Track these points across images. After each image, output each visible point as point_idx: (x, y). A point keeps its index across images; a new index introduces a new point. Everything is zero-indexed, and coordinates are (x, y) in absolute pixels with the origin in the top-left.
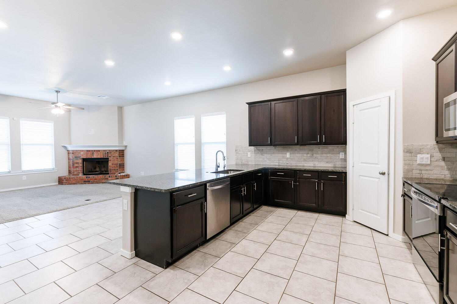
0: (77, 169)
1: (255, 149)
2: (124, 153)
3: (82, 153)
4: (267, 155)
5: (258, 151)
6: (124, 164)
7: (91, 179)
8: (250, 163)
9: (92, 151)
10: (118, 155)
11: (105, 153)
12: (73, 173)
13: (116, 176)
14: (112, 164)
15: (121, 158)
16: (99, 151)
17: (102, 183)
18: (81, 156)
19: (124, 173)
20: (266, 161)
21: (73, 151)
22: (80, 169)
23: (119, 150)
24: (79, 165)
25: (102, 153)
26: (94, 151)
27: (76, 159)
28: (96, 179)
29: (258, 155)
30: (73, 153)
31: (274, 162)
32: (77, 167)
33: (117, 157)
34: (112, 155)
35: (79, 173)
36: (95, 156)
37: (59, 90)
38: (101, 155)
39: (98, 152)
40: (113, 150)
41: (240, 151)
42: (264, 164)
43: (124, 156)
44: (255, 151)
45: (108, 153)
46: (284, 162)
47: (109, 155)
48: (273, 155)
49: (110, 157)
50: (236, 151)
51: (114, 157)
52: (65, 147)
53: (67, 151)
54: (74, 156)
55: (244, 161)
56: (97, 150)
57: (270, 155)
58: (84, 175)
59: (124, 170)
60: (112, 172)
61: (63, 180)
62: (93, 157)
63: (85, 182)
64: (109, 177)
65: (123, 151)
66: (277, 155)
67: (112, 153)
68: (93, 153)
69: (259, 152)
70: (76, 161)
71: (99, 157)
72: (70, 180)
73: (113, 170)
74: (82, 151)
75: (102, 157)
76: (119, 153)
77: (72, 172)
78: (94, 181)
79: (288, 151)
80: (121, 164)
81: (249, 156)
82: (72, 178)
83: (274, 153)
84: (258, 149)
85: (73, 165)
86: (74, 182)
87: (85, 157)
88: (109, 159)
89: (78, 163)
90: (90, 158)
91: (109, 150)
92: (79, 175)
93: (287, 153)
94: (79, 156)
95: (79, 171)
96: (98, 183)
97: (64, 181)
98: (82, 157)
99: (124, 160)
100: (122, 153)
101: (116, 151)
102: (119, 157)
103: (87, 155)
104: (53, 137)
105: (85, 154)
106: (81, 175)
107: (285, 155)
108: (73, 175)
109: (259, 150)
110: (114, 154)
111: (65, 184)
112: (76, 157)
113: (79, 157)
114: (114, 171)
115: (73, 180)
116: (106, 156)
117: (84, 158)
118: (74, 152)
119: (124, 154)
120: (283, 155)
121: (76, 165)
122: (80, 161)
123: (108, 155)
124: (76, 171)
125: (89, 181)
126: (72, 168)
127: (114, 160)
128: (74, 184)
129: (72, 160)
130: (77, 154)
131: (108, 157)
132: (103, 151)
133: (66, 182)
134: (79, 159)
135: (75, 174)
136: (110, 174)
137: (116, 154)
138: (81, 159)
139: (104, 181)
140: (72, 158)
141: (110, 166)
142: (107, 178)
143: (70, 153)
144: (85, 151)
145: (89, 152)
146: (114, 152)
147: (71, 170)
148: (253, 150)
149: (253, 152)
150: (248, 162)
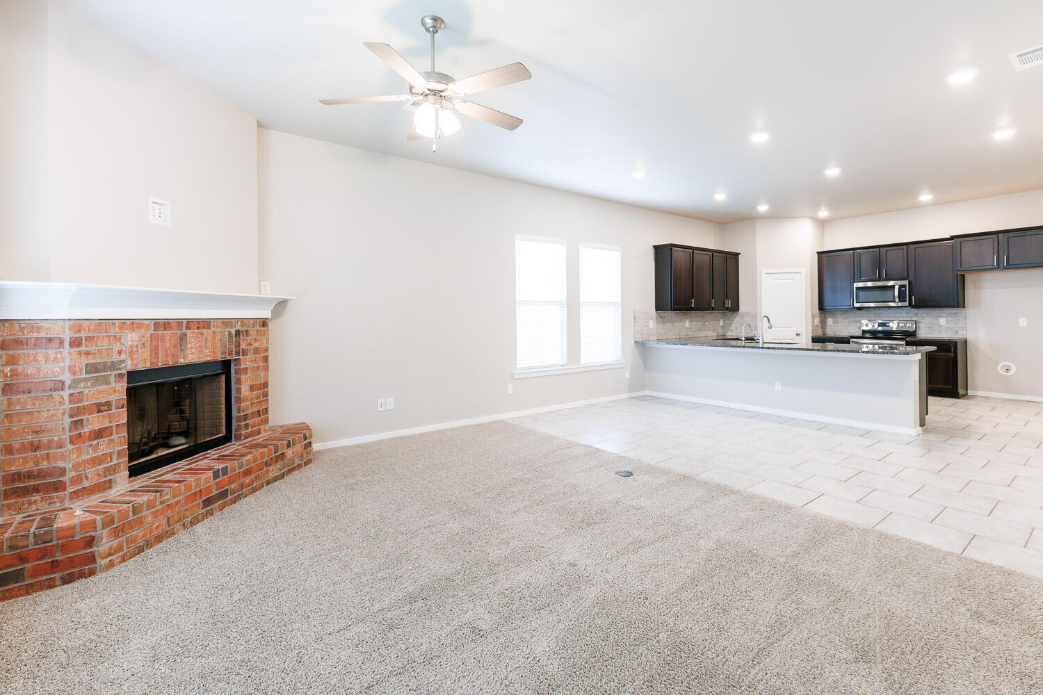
0: (103, 446)
3: (131, 338)
4: (669, 325)
9: (179, 323)
11: (230, 333)
12: (77, 480)
14: (252, 388)
16: (204, 324)
17: (268, 483)
18: (123, 356)
20: (668, 333)
21: (77, 324)
22: (118, 443)
24: (110, 416)
25: (218, 337)
26: (190, 324)
27: (97, 381)
28: (247, 473)
29: (660, 325)
30: (75, 343)
31: (675, 335)
32: (99, 434)
34: (249, 345)
35: (113, 470)
36: (192, 355)
38: (214, 345)
39: (205, 331)
41: (640, 319)
42: (666, 338)
44: (657, 318)
45: (238, 333)
46: (684, 333)
47: (243, 346)
49: (244, 353)
50: (634, 318)
54: (84, 361)
55: (644, 336)
56: (199, 322)
58: (134, 472)
60: (251, 429)
61: (90, 542)
62: (182, 361)
63: (207, 502)
66: (678, 324)
67: (253, 334)
68: (183, 338)
69: (661, 321)
70: (93, 394)
71: (207, 356)
72: (140, 522)
73: (253, 415)
74: (133, 324)
75: (219, 357)
77: (71, 474)
78: (242, 486)
79: (687, 318)
81: (650, 328)
85: (77, 424)
87: (148, 365)
89: (108, 404)
90: (171, 364)
91: (242, 320)
92: (109, 484)
93: (686, 322)
94: (115, 357)
95: (110, 455)
97: (105, 544)
98: (129, 366)
99: (268, 368)
103: (156, 348)
105: (148, 344)
106: (123, 484)
108: (81, 494)
110: (255, 340)
111: (111, 565)
112: (92, 368)
113: (114, 366)
114: (257, 420)
115: (155, 514)
116: (230, 354)
117: (140, 367)
118: (84, 334)
120: (683, 324)
121: (94, 422)
122: (117, 391)
123: (238, 346)
124: (94, 461)
125: (224, 494)
126: (70, 447)
127: (258, 367)
128: (159, 539)
129: (66, 394)
130: (103, 344)
131: (238, 353)
132: (223, 323)
133: (115, 543)
134: (112, 379)
135: (86, 484)
136: (246, 438)
137: (262, 337)
138: (121, 375)
139: (274, 471)
140: (67, 378)
141: (245, 400)
142: (283, 454)
143: (50, 340)
144: (148, 326)
145: (165, 329)
146: (258, 328)
147: (60, 464)
148: (655, 317)
149: (655, 321)
150: (650, 337)
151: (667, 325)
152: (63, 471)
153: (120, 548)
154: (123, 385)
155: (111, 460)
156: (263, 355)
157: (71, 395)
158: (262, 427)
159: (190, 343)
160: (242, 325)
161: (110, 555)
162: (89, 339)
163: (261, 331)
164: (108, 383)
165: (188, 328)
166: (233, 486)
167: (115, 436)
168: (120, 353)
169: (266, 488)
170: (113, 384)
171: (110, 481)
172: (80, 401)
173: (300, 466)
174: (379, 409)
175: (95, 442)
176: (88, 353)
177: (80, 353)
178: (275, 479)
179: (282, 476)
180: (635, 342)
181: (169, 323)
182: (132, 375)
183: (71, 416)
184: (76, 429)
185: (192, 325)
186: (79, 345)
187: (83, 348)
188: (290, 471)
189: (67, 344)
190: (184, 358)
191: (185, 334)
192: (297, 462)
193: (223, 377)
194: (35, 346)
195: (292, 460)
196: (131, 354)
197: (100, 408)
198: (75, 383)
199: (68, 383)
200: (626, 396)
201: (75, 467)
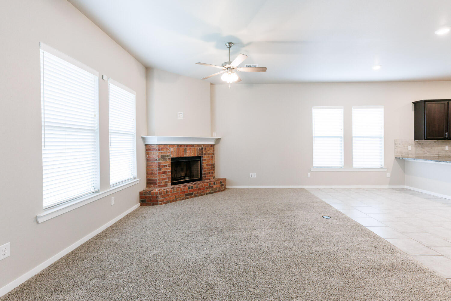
0: (165, 176)
3: (172, 149)
4: (427, 148)
6: (214, 164)
7: (194, 191)
9: (184, 145)
10: (213, 152)
11: (200, 148)
12: (159, 183)
13: (221, 183)
14: (207, 165)
16: (192, 146)
18: (170, 154)
20: (426, 154)
21: (159, 146)
22: (168, 176)
24: (167, 168)
25: (196, 149)
26: (187, 145)
27: (164, 160)
28: (200, 189)
29: (419, 148)
30: (159, 150)
31: (434, 154)
32: (164, 173)
34: (206, 152)
35: (167, 182)
36: (188, 154)
38: (195, 152)
39: (192, 148)
40: (208, 145)
41: (400, 145)
42: (424, 156)
44: (415, 144)
45: (202, 148)
46: (444, 154)
47: (204, 152)
48: (433, 148)
49: (204, 154)
50: (395, 144)
51: (209, 154)
52: (145, 139)
53: (145, 146)
54: (161, 154)
55: (404, 154)
56: (190, 145)
57: (430, 148)
58: (172, 184)
59: (214, 173)
60: (206, 178)
61: (157, 197)
63: (187, 195)
65: (214, 145)
66: (437, 148)
67: (207, 149)
68: (185, 149)
69: (420, 146)
70: (163, 163)
71: (192, 155)
72: (168, 195)
73: (207, 173)
74: (172, 146)
75: (196, 155)
77: (158, 181)
78: (198, 193)
79: (447, 144)
81: (409, 150)
83: (434, 146)
85: (159, 169)
87: (176, 156)
88: (203, 158)
89: (166, 165)
90: (182, 156)
91: (204, 145)
92: (166, 186)
93: (446, 146)
94: (168, 154)
95: (167, 178)
96: (202, 195)
97: (160, 199)
98: (171, 156)
101: (211, 145)
103: (178, 152)
105: (176, 151)
106: (169, 186)
107: (444, 148)
108: (159, 186)
110: (208, 151)
111: (161, 204)
112: (163, 156)
113: (168, 156)
114: (209, 175)
116: (200, 154)
117: (174, 157)
118: (161, 148)
120: (442, 148)
121: (163, 170)
122: (169, 163)
123: (202, 152)
124: (164, 179)
125: (192, 194)
126: (158, 175)
127: (209, 159)
128: (173, 201)
129: (157, 162)
130: (165, 151)
131: (202, 155)
132: (198, 145)
133: (162, 199)
134: (167, 159)
135: (161, 184)
136: (205, 180)
137: (211, 150)
138: (169, 159)
139: (209, 191)
140: (157, 158)
141: (205, 168)
142: (212, 186)
143: (154, 149)
144: (176, 146)
145: (181, 147)
146: (209, 147)
147: (156, 178)
148: (414, 144)
149: (414, 146)
150: (409, 155)
151: (426, 148)
152: (156, 180)
153: (163, 201)
154: (170, 161)
155: (167, 180)
156: (211, 155)
157: (158, 162)
158: (211, 178)
159: (188, 151)
160: (204, 146)
161: (161, 201)
162: (162, 149)
163: (210, 148)
164: (166, 160)
165: (187, 147)
166: (195, 192)
167: (168, 174)
168: (169, 153)
169: (206, 195)
170: (167, 161)
171: (167, 185)
172: (160, 164)
173: (219, 191)
174: (251, 177)
175: (163, 175)
176: (162, 153)
177: (160, 153)
178: (209, 193)
179: (212, 193)
180: (395, 158)
181: (182, 145)
182: (172, 159)
183: (158, 167)
184: (159, 171)
185: (188, 146)
186: (160, 151)
187: (161, 151)
188: (215, 192)
189: (157, 150)
190: (186, 155)
191: (186, 148)
192: (218, 190)
193: (199, 161)
194: (152, 151)
195: (216, 189)
196: (172, 153)
197: (165, 166)
198: (159, 160)
199: (157, 160)
200: (387, 186)
201: (159, 180)
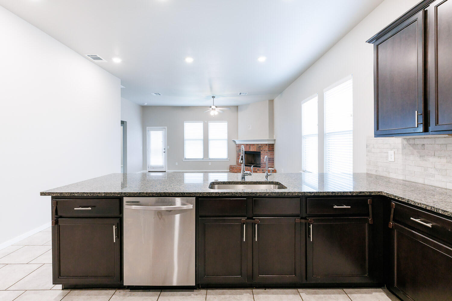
1: (405, 142)
2: (274, 147)
3: (244, 146)
5: (411, 148)
6: (273, 158)
8: (393, 176)
10: (268, 149)
11: (258, 147)
15: (271, 153)
16: (254, 145)
19: (273, 168)
23: (269, 144)
25: (256, 147)
26: (250, 145)
33: (267, 151)
34: (263, 149)
37: (214, 96)
40: (264, 144)
41: (374, 147)
43: (273, 151)
44: (404, 148)
45: (260, 147)
47: (261, 149)
50: (367, 146)
51: (264, 150)
52: (234, 141)
53: (236, 145)
54: (239, 149)
56: (252, 144)
59: (273, 165)
60: (263, 166)
62: (250, 151)
64: (258, 170)
65: (273, 145)
67: (264, 147)
68: (250, 147)
69: (415, 151)
71: (254, 150)
73: (264, 164)
75: (256, 151)
76: (269, 147)
80: (271, 158)
81: (390, 160)
82: (235, 168)
84: (412, 142)
86: (236, 171)
88: (261, 153)
91: (261, 144)
99: (273, 155)
100: (271, 147)
101: (266, 145)
102: (269, 151)
103: (247, 148)
104: (227, 133)
108: (238, 165)
109: (414, 145)
116: (258, 150)
118: (239, 146)
119: (273, 149)
127: (265, 154)
132: (257, 144)
136: (262, 168)
148: (400, 146)
149: (400, 151)
150: (389, 172)
151: (432, 159)
157: (238, 153)
